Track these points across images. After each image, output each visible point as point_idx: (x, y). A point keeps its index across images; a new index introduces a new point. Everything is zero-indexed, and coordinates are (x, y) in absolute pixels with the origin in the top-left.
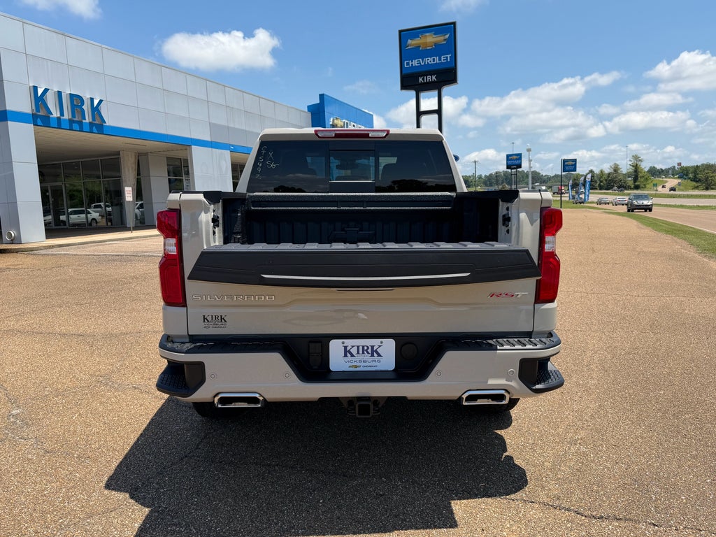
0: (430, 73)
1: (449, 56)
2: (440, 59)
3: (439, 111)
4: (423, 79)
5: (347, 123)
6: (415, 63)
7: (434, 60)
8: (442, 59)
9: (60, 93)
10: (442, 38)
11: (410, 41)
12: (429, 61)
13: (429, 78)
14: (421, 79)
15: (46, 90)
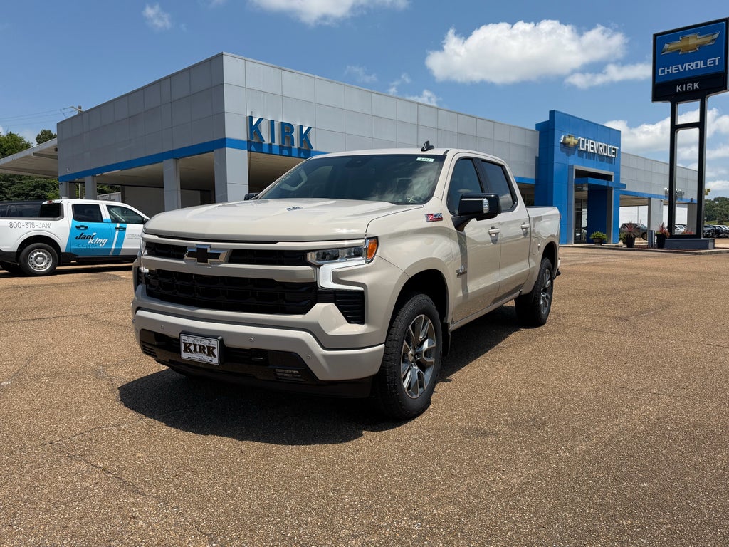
0: (692, 80)
1: (717, 59)
2: (705, 63)
3: (701, 125)
4: (682, 88)
5: (583, 141)
6: (672, 70)
7: (697, 65)
8: (708, 62)
9: (272, 122)
10: (710, 38)
11: (667, 46)
12: (691, 66)
13: (689, 86)
14: (678, 88)
15: (260, 120)
